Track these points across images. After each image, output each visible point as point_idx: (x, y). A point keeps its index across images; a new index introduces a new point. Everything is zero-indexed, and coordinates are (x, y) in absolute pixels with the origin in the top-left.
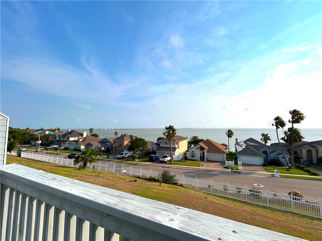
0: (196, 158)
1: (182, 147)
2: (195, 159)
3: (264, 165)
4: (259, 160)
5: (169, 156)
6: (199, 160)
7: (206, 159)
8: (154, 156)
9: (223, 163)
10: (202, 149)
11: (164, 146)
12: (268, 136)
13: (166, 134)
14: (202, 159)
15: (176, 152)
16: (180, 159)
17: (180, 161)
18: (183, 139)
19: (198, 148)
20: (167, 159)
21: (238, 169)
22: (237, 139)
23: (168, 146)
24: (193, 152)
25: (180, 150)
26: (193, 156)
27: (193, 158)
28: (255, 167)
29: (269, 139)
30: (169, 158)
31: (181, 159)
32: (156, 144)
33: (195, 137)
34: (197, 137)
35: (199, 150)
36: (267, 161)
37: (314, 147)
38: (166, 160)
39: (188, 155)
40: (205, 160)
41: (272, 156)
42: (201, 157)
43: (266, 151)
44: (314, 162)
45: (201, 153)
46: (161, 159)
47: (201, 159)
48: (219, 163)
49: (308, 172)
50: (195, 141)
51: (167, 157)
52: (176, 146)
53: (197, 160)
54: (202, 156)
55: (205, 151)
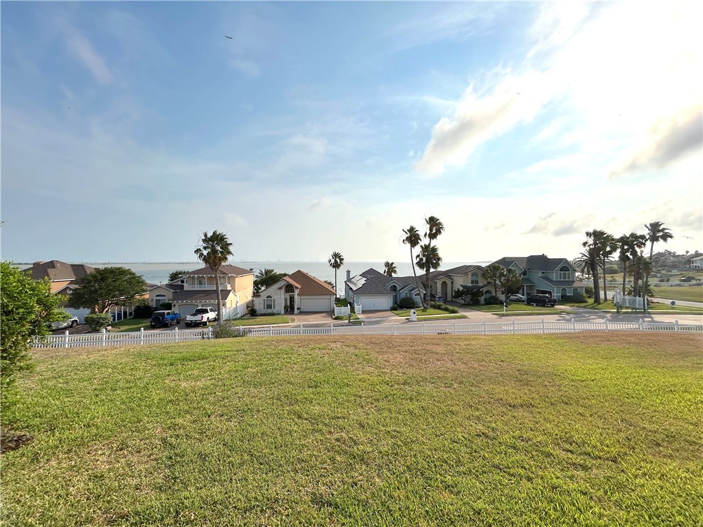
0: (277, 309)
1: (240, 294)
2: (275, 311)
3: (393, 309)
4: (386, 301)
5: (211, 310)
6: (283, 312)
7: (298, 309)
8: (168, 314)
9: (331, 313)
10: (289, 288)
11: (196, 289)
12: (394, 266)
13: (205, 253)
14: (290, 309)
15: (228, 300)
16: (239, 316)
17: (241, 318)
18: (242, 272)
19: (281, 288)
20: (205, 316)
22: (348, 272)
23: (207, 287)
24: (269, 297)
25: (238, 297)
26: (269, 307)
27: (270, 311)
28: (383, 313)
29: (395, 272)
30: (212, 315)
32: (169, 286)
33: (267, 272)
34: (273, 271)
35: (283, 291)
36: (396, 303)
37: (449, 277)
38: (205, 320)
39: (259, 306)
40: (296, 311)
41: (403, 294)
42: (286, 308)
43: (395, 286)
45: (286, 299)
46: (189, 318)
47: (287, 310)
48: (323, 314)
50: (267, 279)
51: (206, 311)
52: (229, 288)
53: (278, 314)
54: (288, 304)
55: (297, 292)
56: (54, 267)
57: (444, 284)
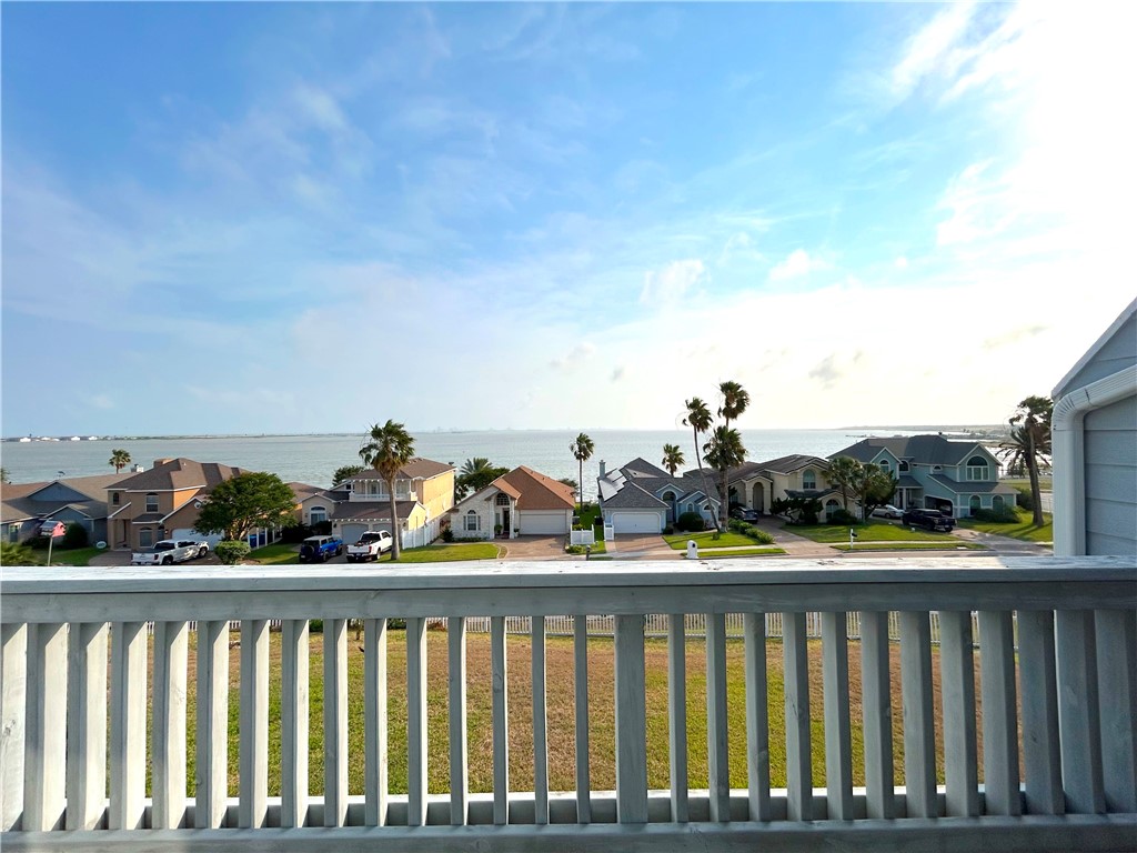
0: (483, 530)
1: (433, 501)
2: (480, 535)
3: (667, 532)
4: (655, 520)
5: (386, 535)
6: (492, 536)
7: (515, 531)
8: (324, 542)
9: (564, 537)
10: (502, 498)
11: (366, 500)
12: (679, 451)
13: (374, 453)
14: (503, 531)
15: (411, 519)
16: (427, 541)
17: (429, 547)
18: (436, 469)
19: (488, 499)
20: (375, 547)
21: (605, 552)
22: (602, 464)
23: (381, 497)
24: (471, 512)
25: (428, 510)
26: (472, 527)
27: (472, 534)
28: (644, 540)
29: (681, 461)
30: (385, 543)
31: (432, 542)
32: (332, 494)
33: (478, 463)
34: (486, 461)
35: (492, 503)
36: (674, 519)
37: (767, 476)
38: (374, 552)
39: (457, 526)
40: (512, 534)
41: (685, 506)
42: (497, 528)
43: (673, 494)
44: (766, 513)
45: (497, 515)
46: (352, 549)
47: (499, 532)
48: (552, 541)
49: (754, 536)
50: (478, 477)
51: (377, 538)
52: (414, 498)
53: (485, 539)
54: (501, 523)
55: (513, 504)
56: (180, 469)
57: (758, 486)
